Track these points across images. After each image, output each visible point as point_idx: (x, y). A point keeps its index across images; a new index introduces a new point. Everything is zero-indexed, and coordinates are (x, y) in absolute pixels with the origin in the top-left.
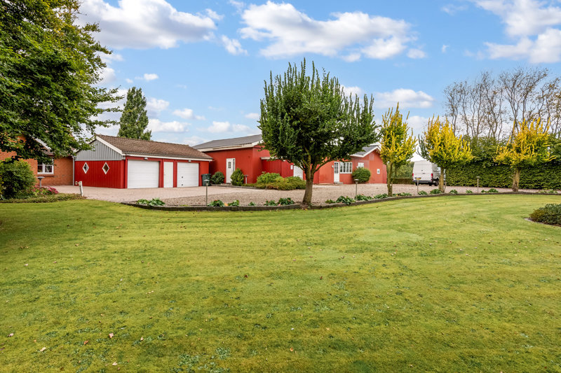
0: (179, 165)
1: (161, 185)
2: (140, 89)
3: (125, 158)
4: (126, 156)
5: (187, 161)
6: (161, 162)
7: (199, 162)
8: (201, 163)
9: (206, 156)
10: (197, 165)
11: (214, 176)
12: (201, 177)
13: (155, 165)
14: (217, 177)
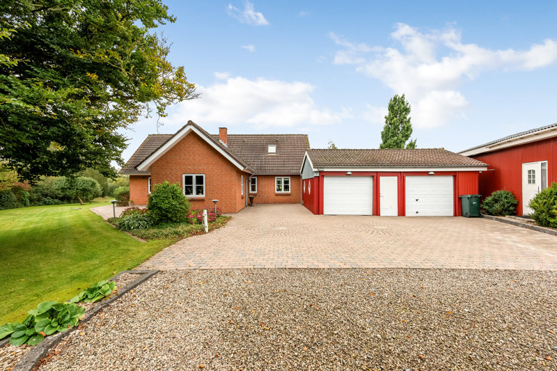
0: (408, 180)
1: (376, 211)
2: (404, 95)
3: (318, 175)
4: (320, 172)
5: (426, 174)
6: (376, 177)
7: (454, 174)
8: (460, 177)
9: (475, 162)
10: (450, 180)
11: (489, 199)
12: (458, 201)
13: (368, 183)
14: (496, 201)
